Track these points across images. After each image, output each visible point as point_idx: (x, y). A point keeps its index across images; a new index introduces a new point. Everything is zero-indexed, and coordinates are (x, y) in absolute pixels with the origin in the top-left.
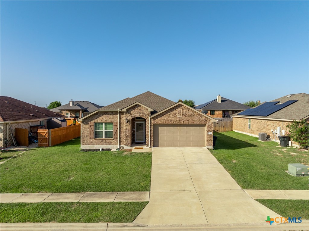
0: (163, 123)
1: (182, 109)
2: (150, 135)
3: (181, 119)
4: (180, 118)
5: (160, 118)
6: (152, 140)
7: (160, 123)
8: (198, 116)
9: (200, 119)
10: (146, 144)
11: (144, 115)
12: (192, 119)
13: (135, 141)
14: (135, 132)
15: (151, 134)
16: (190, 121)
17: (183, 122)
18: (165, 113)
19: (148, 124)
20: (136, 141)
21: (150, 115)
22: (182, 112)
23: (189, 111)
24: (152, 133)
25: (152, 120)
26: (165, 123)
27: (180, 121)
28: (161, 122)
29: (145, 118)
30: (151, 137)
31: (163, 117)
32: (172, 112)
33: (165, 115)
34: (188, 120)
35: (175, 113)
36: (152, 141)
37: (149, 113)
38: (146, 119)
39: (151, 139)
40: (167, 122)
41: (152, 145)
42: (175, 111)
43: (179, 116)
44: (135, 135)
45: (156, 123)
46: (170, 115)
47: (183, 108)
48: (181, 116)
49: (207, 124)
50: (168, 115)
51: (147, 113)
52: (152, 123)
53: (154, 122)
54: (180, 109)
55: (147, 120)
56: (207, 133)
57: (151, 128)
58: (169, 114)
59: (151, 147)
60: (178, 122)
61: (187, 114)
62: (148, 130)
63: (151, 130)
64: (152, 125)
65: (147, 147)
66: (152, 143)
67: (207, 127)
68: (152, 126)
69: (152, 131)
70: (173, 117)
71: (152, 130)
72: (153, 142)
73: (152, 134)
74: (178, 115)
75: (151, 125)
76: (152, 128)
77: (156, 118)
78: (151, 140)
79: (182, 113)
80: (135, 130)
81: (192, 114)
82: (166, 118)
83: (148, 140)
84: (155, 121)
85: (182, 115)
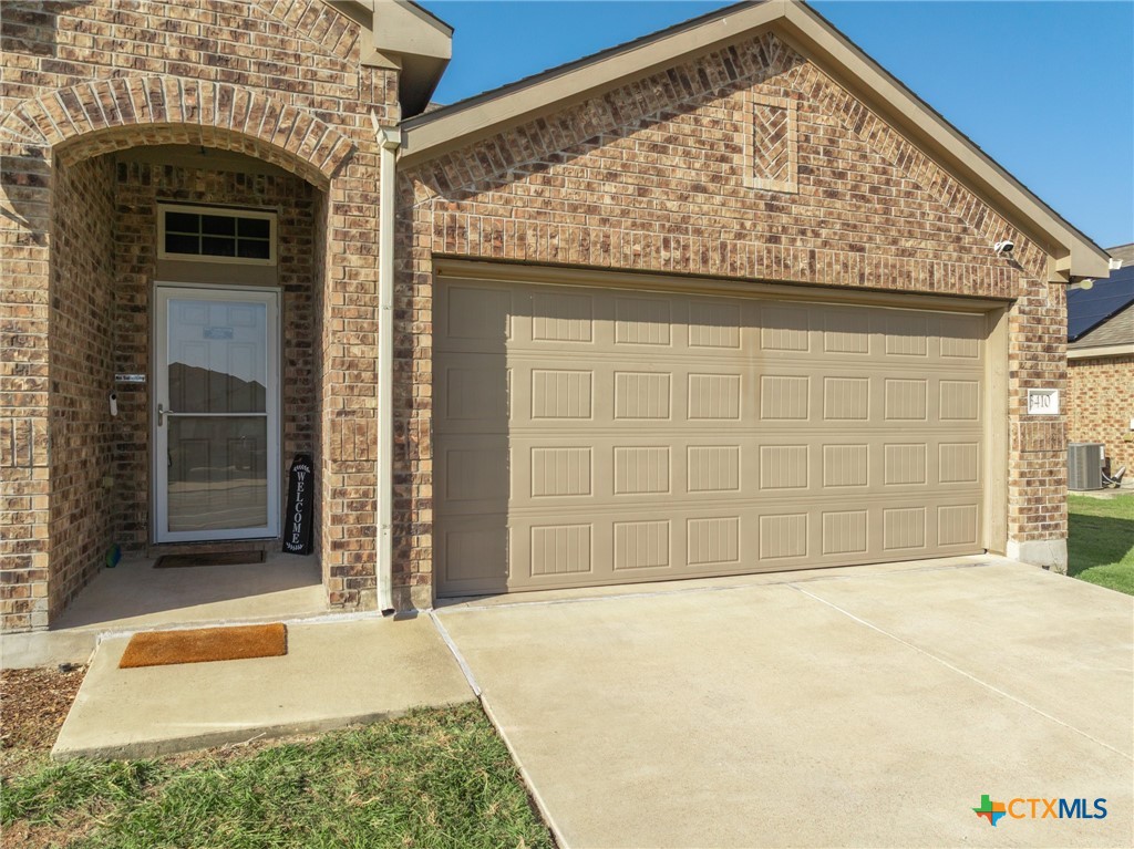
0: (573, 257)
1: (791, 103)
2: (400, 427)
3: (784, 219)
4: (773, 205)
5: (531, 184)
6: (426, 492)
7: (538, 248)
8: (945, 199)
9: (967, 240)
10: (329, 559)
11: (297, 102)
12: (894, 233)
13: (149, 525)
14: (146, 407)
15: (403, 404)
16: (877, 264)
17: (803, 264)
18: (596, 117)
19: (367, 248)
20: (162, 534)
21: (394, 113)
22: (790, 135)
23: (865, 134)
24: (423, 392)
25: (423, 194)
26: (596, 258)
27: (774, 239)
28: (554, 241)
29: (305, 148)
30: (401, 451)
31: (574, 176)
32: (682, 125)
33: (595, 141)
34: (852, 237)
35: (718, 134)
36: (426, 516)
37: (377, 80)
38: (327, 168)
39: (401, 479)
40: (627, 247)
41: (426, 567)
42: (715, 111)
43: (759, 183)
44: (146, 447)
45: (486, 251)
46: (666, 161)
47: (806, 89)
48: (790, 186)
49: (1022, 300)
50: (633, 147)
51: (351, 79)
52: (426, 242)
53: (454, 230)
54: (774, 101)
55: (336, 195)
56: (1023, 403)
57: (402, 314)
58: (655, 134)
59: (403, 609)
60: (750, 256)
61: (841, 165)
62: (368, 338)
63: (403, 353)
64: (424, 266)
65: (349, 618)
66: (426, 541)
67: (1016, 337)
68: (424, 293)
69: (423, 367)
70: (698, 188)
71: (426, 341)
72: (435, 528)
73: (425, 415)
74: (757, 171)
75: (404, 278)
76: (424, 318)
77: (480, 175)
78: (401, 506)
79: (791, 151)
80: (146, 387)
81: (895, 172)
82: (610, 187)
83: (365, 505)
84: (465, 218)
85: (791, 168)
